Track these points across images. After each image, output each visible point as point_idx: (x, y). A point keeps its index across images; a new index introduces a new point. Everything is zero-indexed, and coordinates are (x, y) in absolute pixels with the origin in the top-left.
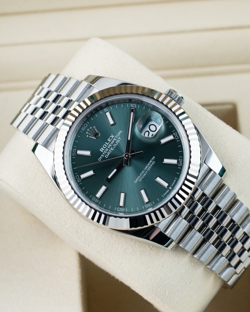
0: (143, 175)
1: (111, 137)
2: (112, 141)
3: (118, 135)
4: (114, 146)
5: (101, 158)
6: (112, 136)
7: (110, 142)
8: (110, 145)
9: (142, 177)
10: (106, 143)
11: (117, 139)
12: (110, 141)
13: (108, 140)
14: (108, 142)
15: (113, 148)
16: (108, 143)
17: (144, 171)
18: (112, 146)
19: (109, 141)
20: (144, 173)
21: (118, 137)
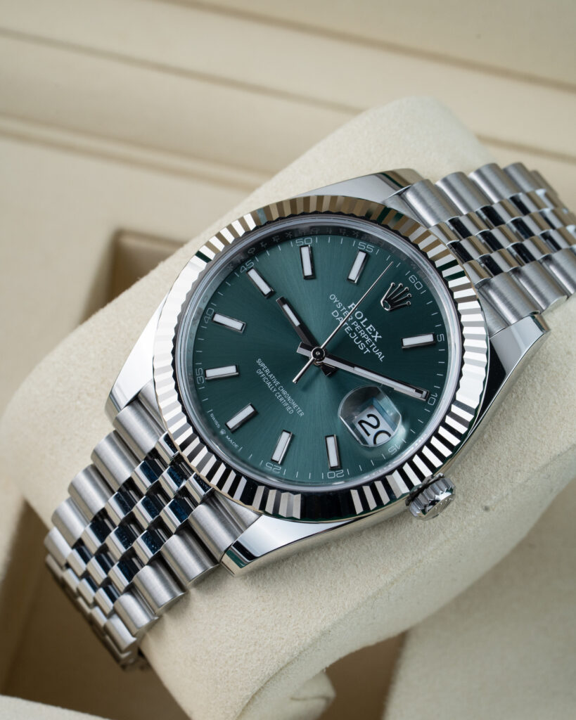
0: (270, 380)
1: (377, 333)
2: (366, 332)
3: (375, 350)
4: (353, 335)
5: (336, 301)
6: (376, 337)
7: (364, 329)
8: (358, 327)
9: (264, 379)
10: (366, 319)
11: (368, 346)
12: (367, 329)
13: (371, 326)
14: (367, 324)
15: (350, 332)
16: (364, 323)
17: (279, 386)
18: (354, 331)
19: (369, 327)
20: (274, 385)
21: (371, 349)
